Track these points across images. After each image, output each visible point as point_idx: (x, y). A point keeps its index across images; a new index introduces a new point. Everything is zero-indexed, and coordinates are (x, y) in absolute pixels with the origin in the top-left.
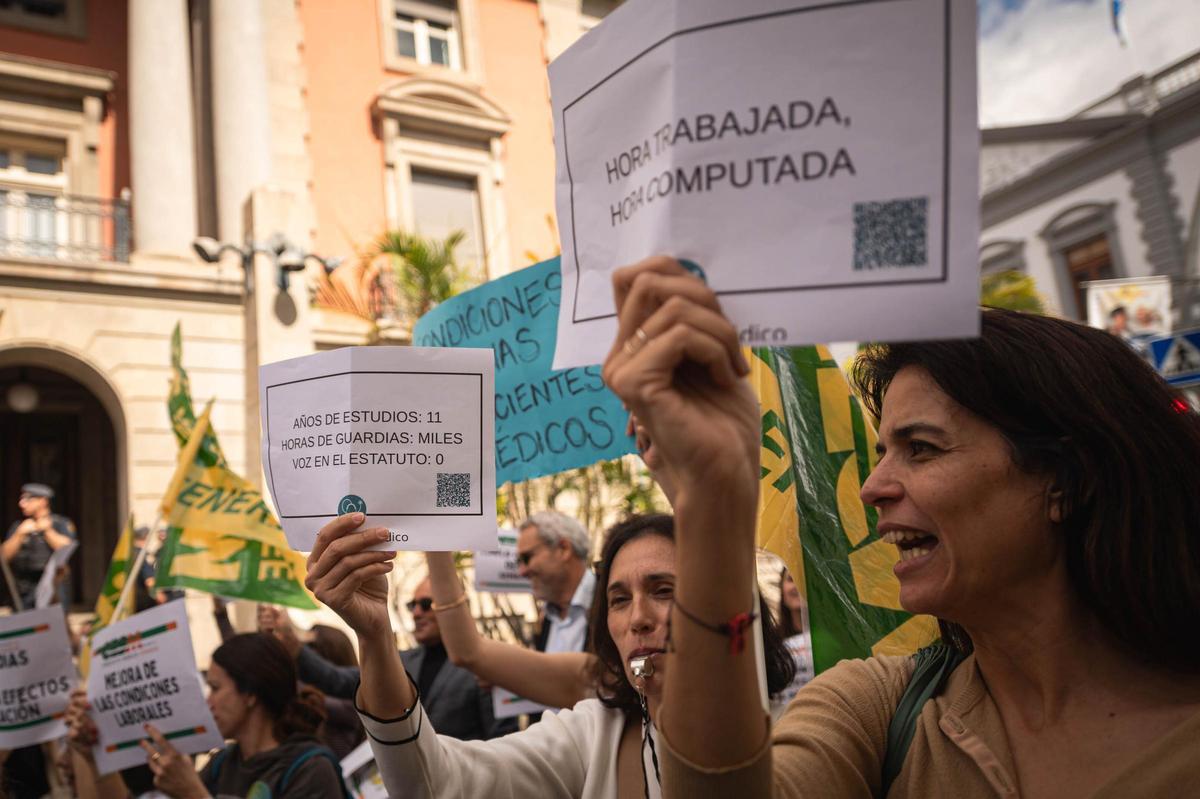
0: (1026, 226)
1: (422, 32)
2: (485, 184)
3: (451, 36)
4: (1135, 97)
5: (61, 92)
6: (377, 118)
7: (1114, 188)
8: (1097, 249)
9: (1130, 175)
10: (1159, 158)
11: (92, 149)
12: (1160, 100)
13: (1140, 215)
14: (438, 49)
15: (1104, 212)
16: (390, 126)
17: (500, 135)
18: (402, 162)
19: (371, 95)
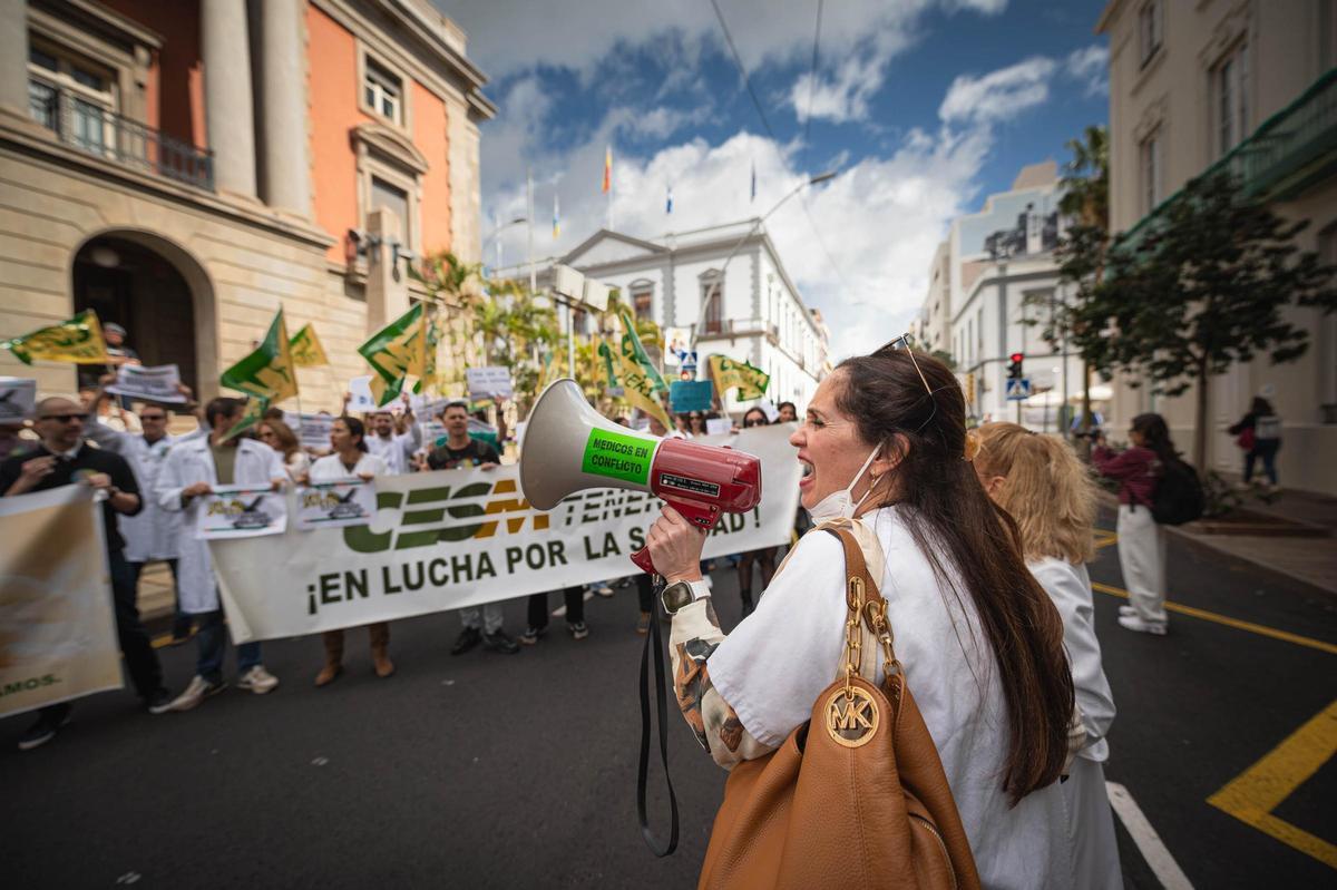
0: (623, 281)
1: (379, 94)
2: (412, 198)
3: (395, 102)
4: (670, 240)
5: (117, 34)
6: (354, 138)
7: (655, 275)
8: (646, 299)
9: (662, 271)
10: (672, 267)
11: (141, 86)
12: (678, 245)
13: (663, 289)
14: (387, 107)
15: (651, 284)
16: (363, 148)
17: (422, 173)
18: (368, 171)
19: (351, 124)
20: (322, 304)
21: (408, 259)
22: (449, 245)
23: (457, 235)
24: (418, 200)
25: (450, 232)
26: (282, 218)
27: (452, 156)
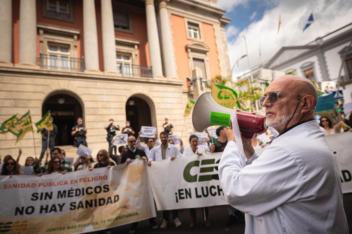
1: (192, 32)
2: (205, 61)
3: (197, 32)
4: (318, 41)
5: (131, 44)
6: (187, 48)
7: (314, 59)
8: (311, 71)
9: (318, 56)
10: (323, 53)
11: (136, 55)
12: (323, 42)
13: (320, 64)
14: (195, 35)
15: (312, 64)
16: (189, 50)
17: (208, 51)
18: (191, 57)
19: (185, 45)
20: (182, 103)
21: (205, 82)
22: (220, 74)
23: (222, 69)
24: (208, 61)
25: (220, 68)
26: (170, 80)
27: (217, 42)
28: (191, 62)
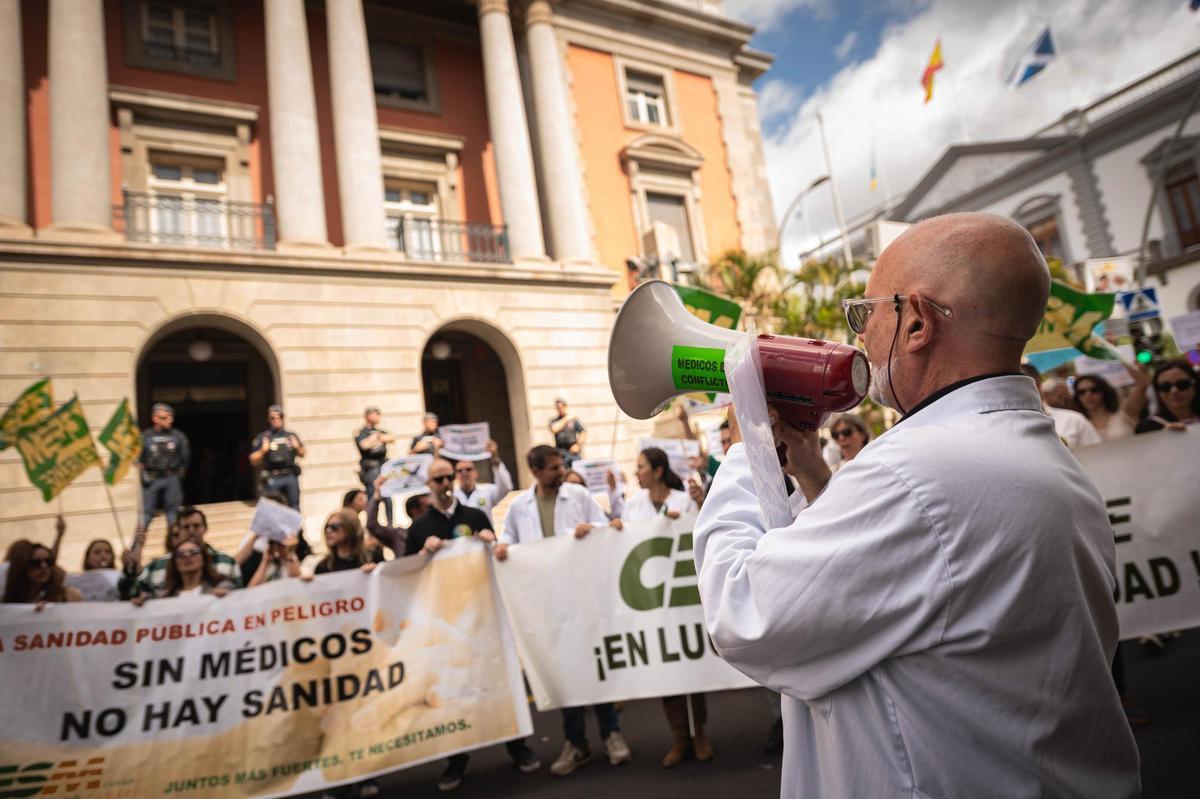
0: (1003, 209)
1: (642, 102)
2: (690, 201)
3: (659, 103)
4: (1073, 123)
5: (432, 151)
6: (624, 160)
7: (1059, 185)
8: (1049, 226)
9: (1071, 175)
10: (1088, 163)
11: (453, 188)
12: (1090, 125)
13: (1078, 202)
14: (652, 112)
15: (1053, 200)
16: (633, 166)
17: (696, 168)
18: (641, 189)
19: (618, 148)
21: (688, 273)
22: (739, 243)
23: (747, 226)
24: (697, 200)
25: (739, 224)
26: (569, 268)
27: (728, 137)
28: (642, 206)
